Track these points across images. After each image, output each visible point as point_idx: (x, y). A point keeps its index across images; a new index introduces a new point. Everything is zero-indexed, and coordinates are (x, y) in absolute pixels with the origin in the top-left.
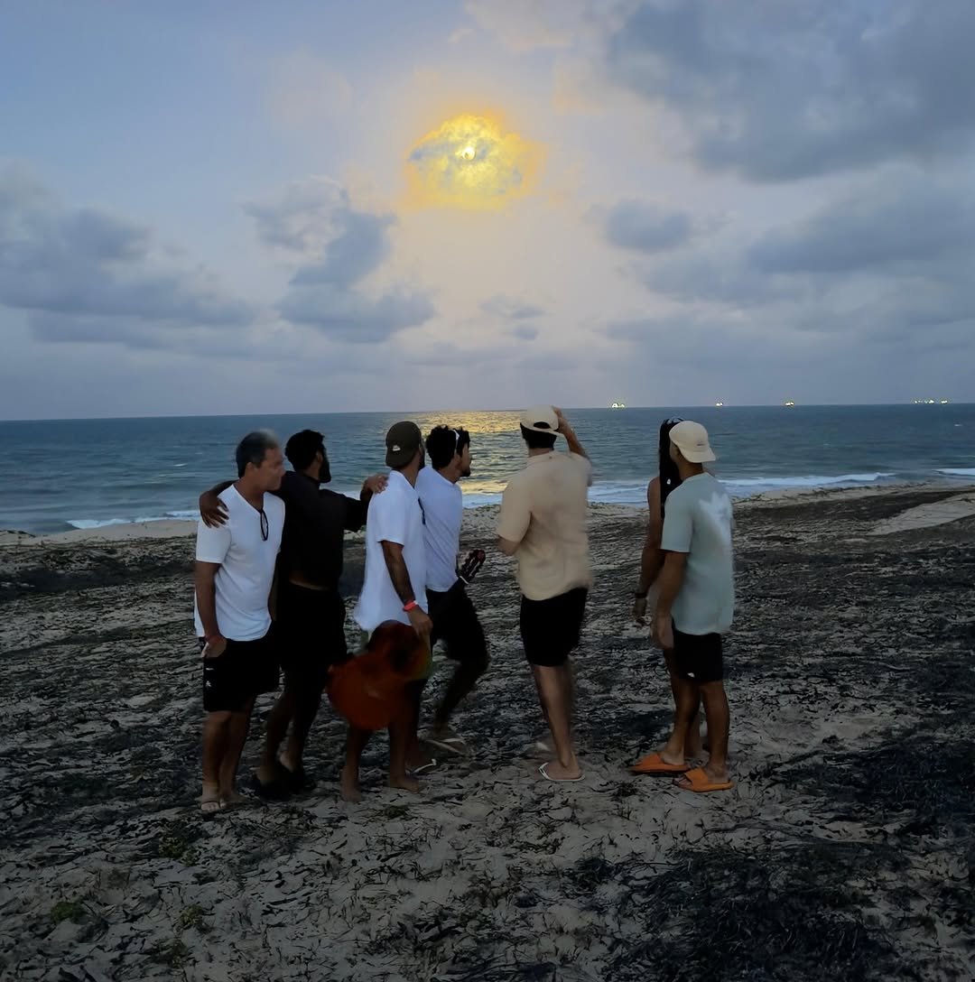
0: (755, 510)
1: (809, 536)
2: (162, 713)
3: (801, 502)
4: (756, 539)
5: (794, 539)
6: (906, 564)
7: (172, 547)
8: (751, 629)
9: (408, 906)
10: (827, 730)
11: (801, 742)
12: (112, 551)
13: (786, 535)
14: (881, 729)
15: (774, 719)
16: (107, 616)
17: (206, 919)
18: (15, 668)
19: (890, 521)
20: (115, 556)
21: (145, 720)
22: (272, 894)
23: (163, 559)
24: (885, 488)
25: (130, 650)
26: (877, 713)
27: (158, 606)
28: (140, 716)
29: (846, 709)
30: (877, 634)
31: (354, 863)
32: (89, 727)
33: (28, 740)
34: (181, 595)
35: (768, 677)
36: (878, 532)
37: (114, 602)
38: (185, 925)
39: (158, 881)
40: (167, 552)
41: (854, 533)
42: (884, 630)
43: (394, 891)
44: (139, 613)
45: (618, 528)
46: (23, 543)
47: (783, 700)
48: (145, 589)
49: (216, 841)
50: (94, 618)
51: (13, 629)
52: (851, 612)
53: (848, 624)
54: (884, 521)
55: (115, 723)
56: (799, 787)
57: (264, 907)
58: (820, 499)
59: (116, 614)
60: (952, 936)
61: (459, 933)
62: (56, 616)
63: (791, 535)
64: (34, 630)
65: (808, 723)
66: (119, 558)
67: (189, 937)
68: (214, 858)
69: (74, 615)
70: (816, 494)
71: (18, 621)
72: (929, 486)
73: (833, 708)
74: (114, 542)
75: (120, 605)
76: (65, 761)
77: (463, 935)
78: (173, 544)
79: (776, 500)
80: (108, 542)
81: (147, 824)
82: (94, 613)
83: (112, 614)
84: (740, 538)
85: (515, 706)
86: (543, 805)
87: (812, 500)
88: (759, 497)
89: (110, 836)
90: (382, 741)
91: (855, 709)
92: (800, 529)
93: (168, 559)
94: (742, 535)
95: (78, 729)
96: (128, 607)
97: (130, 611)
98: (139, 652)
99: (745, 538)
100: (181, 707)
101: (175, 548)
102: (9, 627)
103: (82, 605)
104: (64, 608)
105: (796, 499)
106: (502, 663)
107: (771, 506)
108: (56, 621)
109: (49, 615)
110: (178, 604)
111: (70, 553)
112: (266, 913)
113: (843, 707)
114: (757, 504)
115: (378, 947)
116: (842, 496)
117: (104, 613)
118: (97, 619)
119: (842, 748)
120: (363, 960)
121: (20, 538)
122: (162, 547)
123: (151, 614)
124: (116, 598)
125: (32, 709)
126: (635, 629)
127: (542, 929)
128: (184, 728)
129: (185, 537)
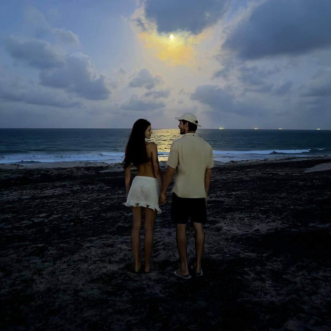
0: (265, 164)
1: (281, 173)
2: (50, 219)
3: (281, 161)
4: (263, 173)
5: (277, 174)
6: (309, 182)
7: (68, 171)
8: (248, 199)
9: (105, 270)
10: (257, 227)
11: (247, 230)
12: (48, 171)
13: (274, 172)
14: (275, 228)
15: (241, 224)
16: (44, 192)
17: (42, 272)
18: (8, 206)
19: (310, 169)
20: (49, 173)
21: (43, 220)
22: (64, 266)
23: (65, 175)
24: (310, 158)
25: (46, 201)
26: (276, 223)
27: (61, 189)
28: (42, 219)
29: (266, 222)
30: (289, 202)
31: (91, 258)
32: (25, 222)
33: (4, 225)
34: (69, 186)
35: (245, 212)
36: (306, 172)
37: (46, 188)
38: (35, 274)
39: (30, 262)
40: (66, 172)
41: (298, 172)
42: (292, 201)
43: (101, 266)
44: (54, 191)
45: (218, 169)
46: (19, 168)
47: (246, 219)
48: (58, 184)
49: (51, 252)
50: (39, 193)
51: (12, 195)
52: (283, 195)
53: (281, 199)
54: (308, 169)
55: (33, 221)
56: (240, 243)
57: (61, 270)
58: (287, 161)
59: (46, 192)
60: (271, 284)
61: (118, 278)
62: (27, 192)
63: (275, 172)
64: (19, 196)
65: (252, 225)
66: (50, 174)
67: (35, 277)
68: (49, 256)
69: (33, 192)
70: (286, 159)
71: (14, 193)
72: (325, 157)
73: (261, 221)
74: (49, 169)
75: (48, 189)
76: (14, 231)
77: (119, 279)
78: (68, 170)
79: (272, 161)
80: (47, 169)
81: (32, 247)
82: (40, 191)
83: (45, 192)
84: (258, 173)
85: (160, 218)
86: (157, 245)
87: (285, 161)
88: (266, 160)
89: (21, 250)
90: (115, 227)
91: (269, 222)
92: (279, 171)
93: (66, 175)
94: (259, 172)
95: (21, 222)
96: (51, 189)
97: (51, 191)
98: (49, 202)
99: (260, 173)
100: (56, 217)
101: (69, 171)
102: (11, 195)
103: (36, 188)
104: (29, 189)
105: (279, 161)
106: (163, 207)
107: (270, 163)
108: (27, 194)
109: (25, 191)
110: (67, 189)
111: (34, 172)
112: (60, 271)
113: (265, 221)
114: (265, 162)
115: (92, 281)
116: (295, 160)
117: (43, 191)
118: (40, 193)
119: (260, 233)
120: (87, 285)
121: (18, 167)
122: (64, 171)
123: (58, 192)
124: (47, 186)
125: (9, 217)
126: (210, 198)
127: (145, 278)
128: (54, 223)
129: (72, 168)
